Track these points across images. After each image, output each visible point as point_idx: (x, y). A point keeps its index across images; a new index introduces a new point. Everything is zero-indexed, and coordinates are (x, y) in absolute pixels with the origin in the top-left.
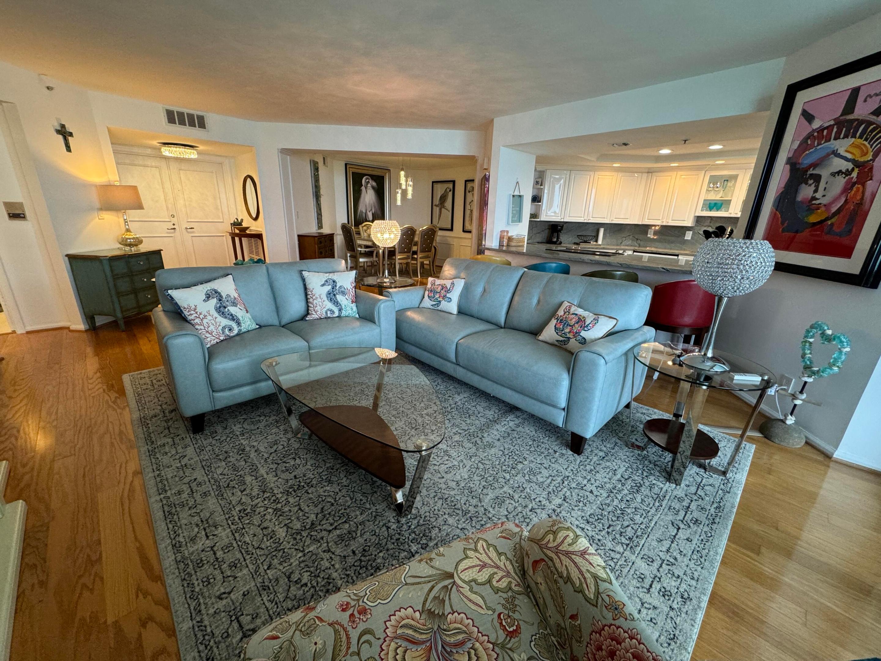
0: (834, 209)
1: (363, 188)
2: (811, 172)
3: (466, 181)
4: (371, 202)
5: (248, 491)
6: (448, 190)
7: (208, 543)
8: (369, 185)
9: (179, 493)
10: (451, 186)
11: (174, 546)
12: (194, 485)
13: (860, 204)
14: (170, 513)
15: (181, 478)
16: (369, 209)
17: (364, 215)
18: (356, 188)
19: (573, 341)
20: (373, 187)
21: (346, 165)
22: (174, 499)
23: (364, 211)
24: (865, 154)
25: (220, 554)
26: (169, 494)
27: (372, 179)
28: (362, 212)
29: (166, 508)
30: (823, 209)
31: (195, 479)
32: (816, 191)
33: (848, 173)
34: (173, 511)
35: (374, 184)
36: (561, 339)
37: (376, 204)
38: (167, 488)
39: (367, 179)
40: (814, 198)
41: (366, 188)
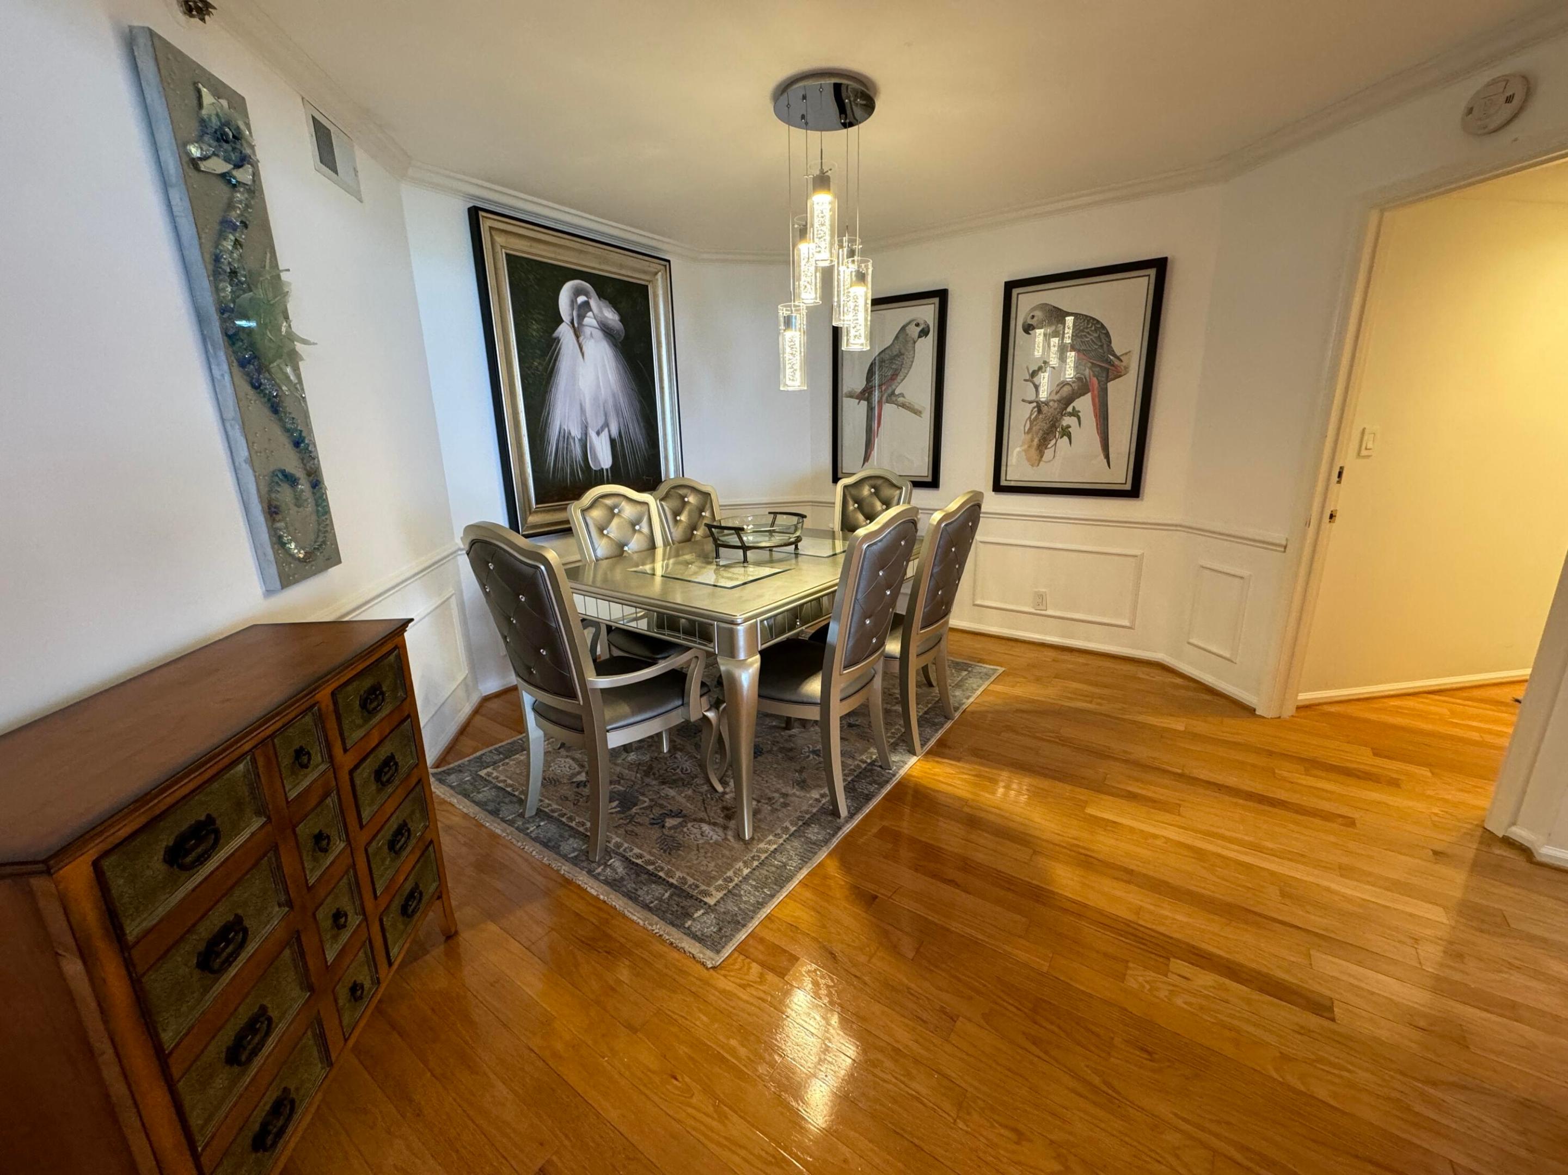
1: (564, 332)
3: (1010, 286)
4: (605, 393)
6: (914, 331)
8: (589, 320)
10: (927, 312)
16: (595, 423)
17: (577, 450)
18: (535, 329)
20: (607, 331)
21: (474, 214)
23: (576, 433)
27: (601, 295)
28: (565, 437)
35: (611, 316)
37: (623, 401)
39: (578, 292)
41: (577, 333)
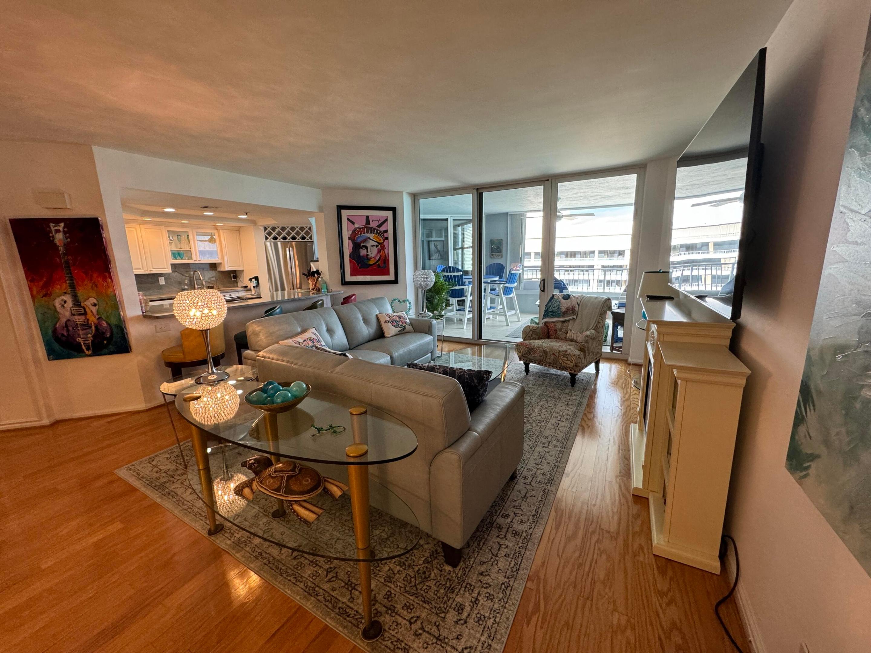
0: (377, 259)
2: (362, 244)
5: (530, 427)
7: (560, 422)
9: (555, 446)
11: (571, 429)
12: (546, 445)
13: (385, 257)
14: (565, 440)
15: (549, 452)
19: (407, 326)
22: (559, 444)
24: (380, 240)
25: (559, 418)
26: (559, 449)
29: (565, 443)
30: (373, 259)
31: (543, 447)
32: (367, 252)
33: (377, 246)
34: (563, 440)
36: (401, 329)
38: (558, 452)
40: (368, 255)
